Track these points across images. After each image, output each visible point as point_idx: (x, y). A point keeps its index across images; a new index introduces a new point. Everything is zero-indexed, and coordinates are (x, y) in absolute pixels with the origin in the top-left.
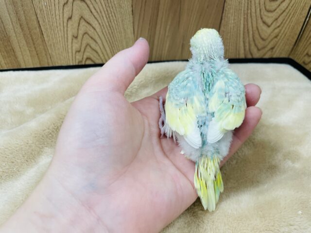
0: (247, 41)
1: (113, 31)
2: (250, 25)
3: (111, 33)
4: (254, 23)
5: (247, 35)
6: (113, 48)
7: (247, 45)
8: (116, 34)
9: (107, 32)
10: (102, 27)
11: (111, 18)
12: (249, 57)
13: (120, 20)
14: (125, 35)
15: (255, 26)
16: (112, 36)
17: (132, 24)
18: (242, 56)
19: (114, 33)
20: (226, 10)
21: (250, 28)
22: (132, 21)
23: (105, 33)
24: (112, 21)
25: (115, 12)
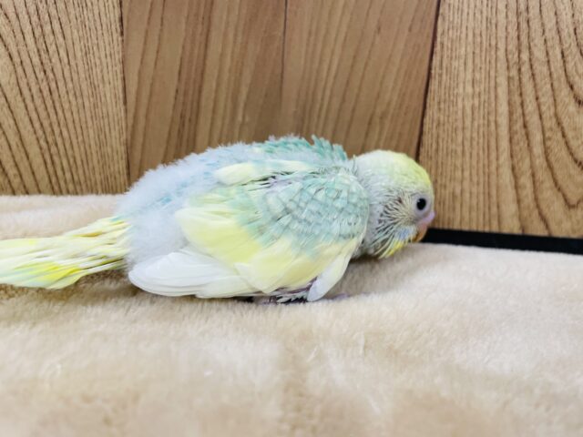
0: (525, 166)
1: (53, 85)
2: (531, 107)
3: (46, 92)
4: (546, 100)
5: (523, 144)
6: (54, 149)
7: (525, 181)
8: (64, 99)
9: (35, 90)
10: (20, 70)
11: (50, 39)
12: (537, 230)
13: (77, 47)
14: (95, 106)
15: (548, 112)
16: (49, 103)
17: (119, 68)
18: (511, 226)
19: (55, 95)
20: (442, 44)
21: (533, 120)
22: (118, 57)
23: (26, 91)
24: (52, 49)
25: (64, 20)
